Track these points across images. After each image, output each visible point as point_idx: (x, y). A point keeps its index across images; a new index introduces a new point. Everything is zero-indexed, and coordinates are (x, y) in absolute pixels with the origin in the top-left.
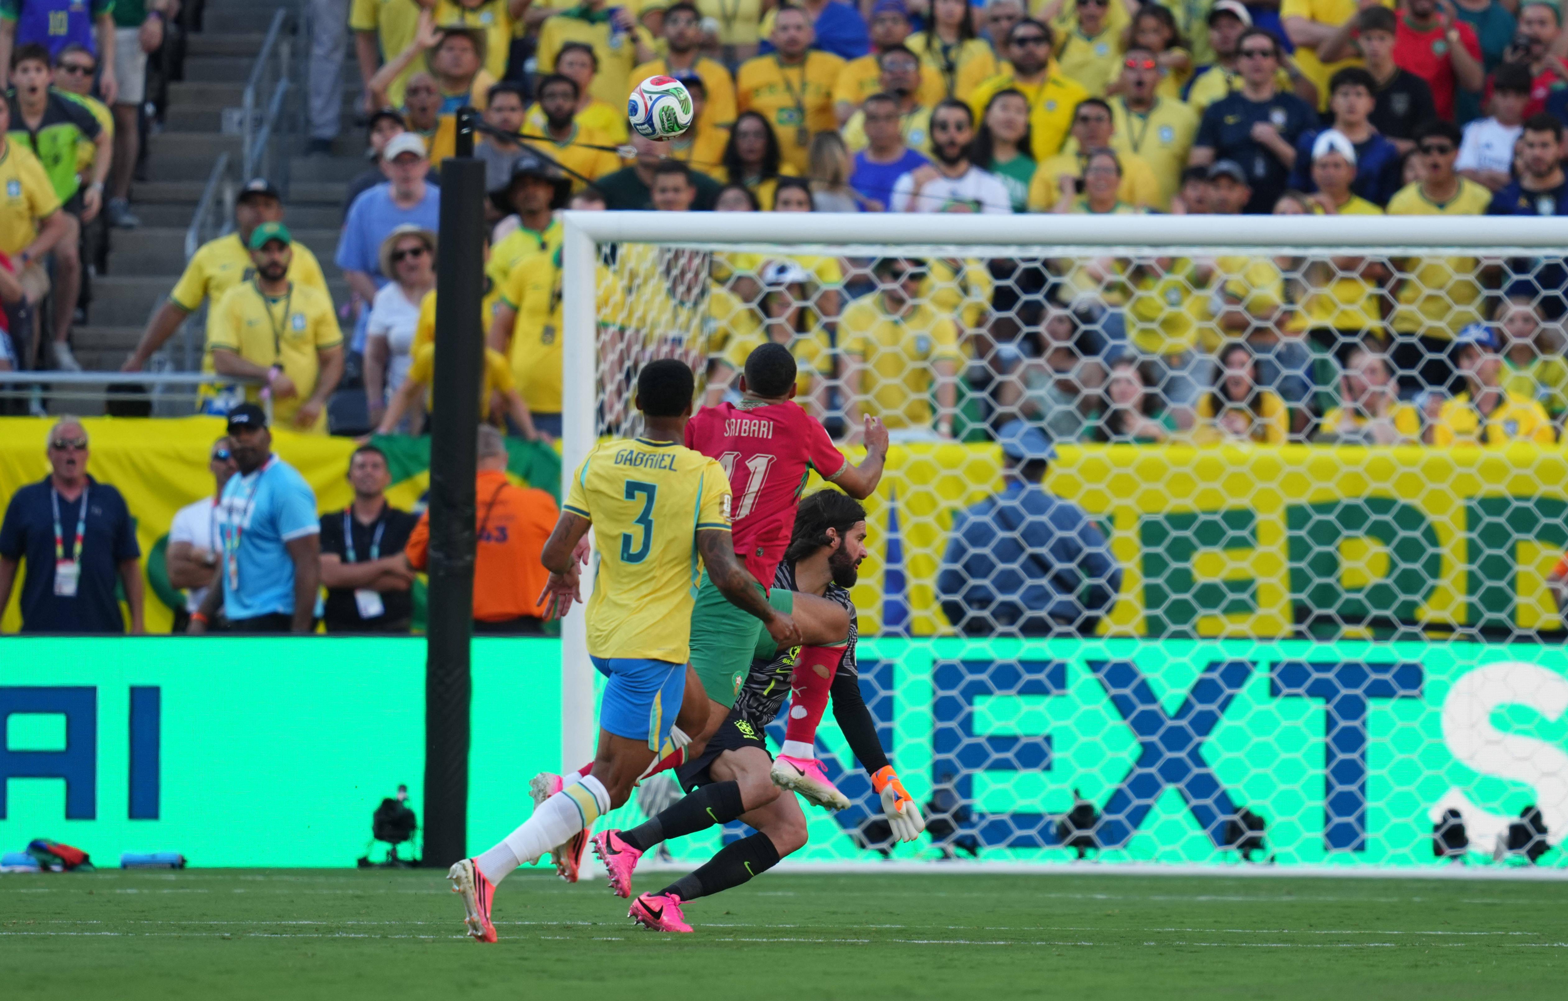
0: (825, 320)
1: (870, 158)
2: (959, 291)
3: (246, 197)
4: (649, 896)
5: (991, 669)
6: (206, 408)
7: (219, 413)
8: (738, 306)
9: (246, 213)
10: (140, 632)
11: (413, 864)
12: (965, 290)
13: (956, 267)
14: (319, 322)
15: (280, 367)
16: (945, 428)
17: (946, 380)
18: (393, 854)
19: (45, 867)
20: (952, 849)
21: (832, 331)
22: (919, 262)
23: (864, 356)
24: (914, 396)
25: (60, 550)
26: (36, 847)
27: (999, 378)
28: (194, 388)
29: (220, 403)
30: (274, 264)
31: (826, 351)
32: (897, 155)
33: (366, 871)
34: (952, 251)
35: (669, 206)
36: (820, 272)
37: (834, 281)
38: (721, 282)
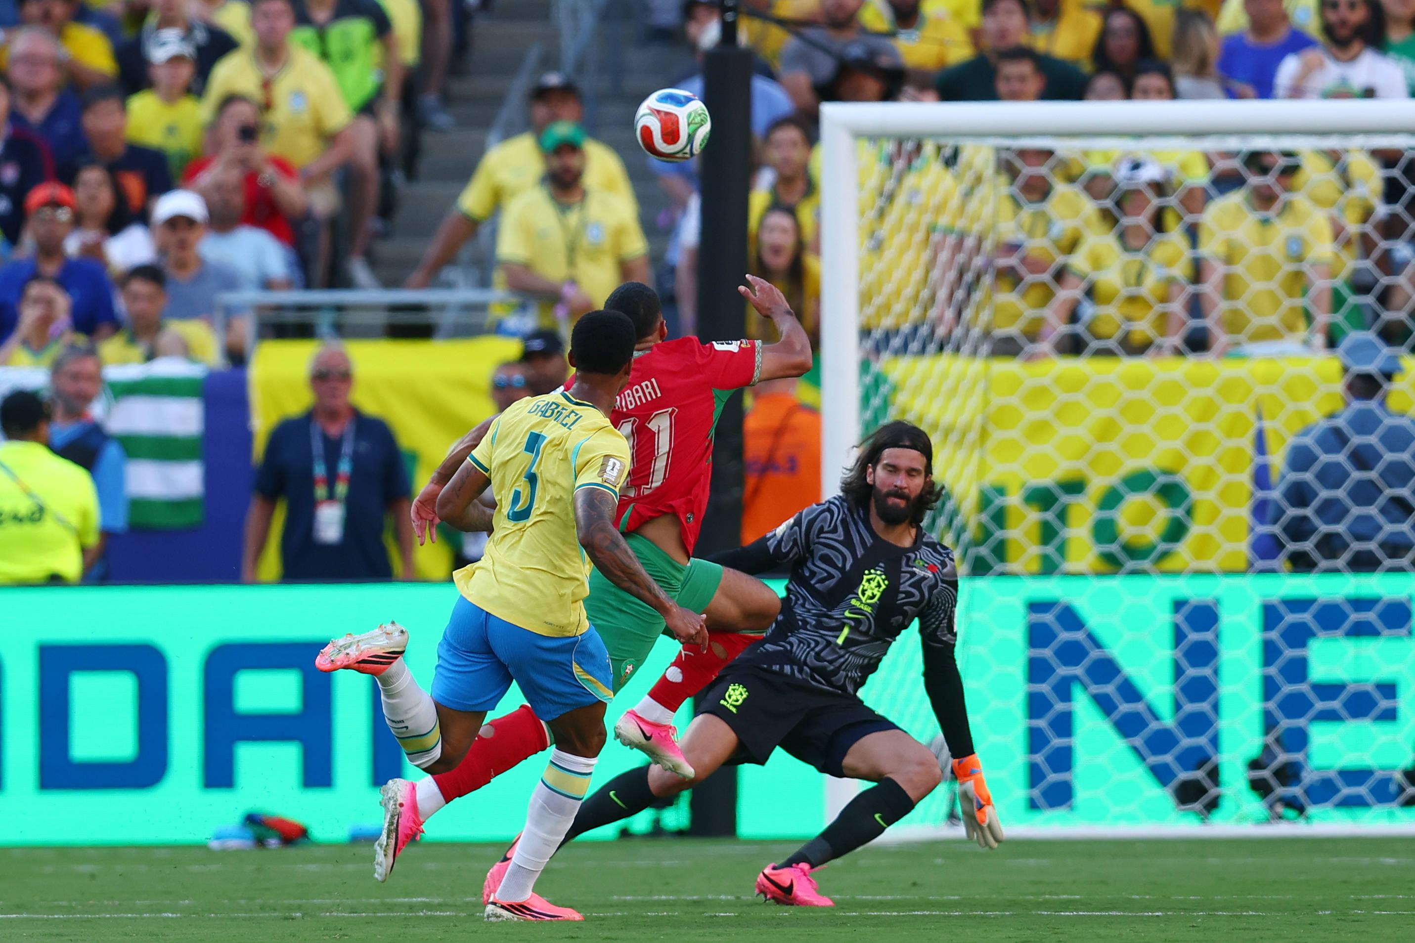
0: (1189, 218)
1: (1251, 39)
2: (1339, 184)
3: (542, 94)
4: (774, 868)
5: (1314, 608)
6: (498, 329)
7: (512, 334)
8: (1089, 207)
9: (541, 111)
10: (412, 577)
11: (680, 834)
12: (1347, 183)
13: (1334, 157)
14: (619, 233)
15: (573, 281)
16: (1319, 339)
17: (1321, 284)
18: (657, 822)
19: (260, 842)
20: (1280, 809)
21: (1193, 233)
22: (1288, 154)
23: (1229, 260)
24: (1287, 303)
25: (321, 491)
26: (252, 820)
27: (1385, 280)
28: (482, 308)
29: (513, 322)
30: (567, 170)
31: (1187, 254)
32: (1280, 35)
33: (626, 843)
34: (1333, 143)
35: (1015, 96)
36: (1184, 167)
37: (1200, 177)
38: (1071, 179)
